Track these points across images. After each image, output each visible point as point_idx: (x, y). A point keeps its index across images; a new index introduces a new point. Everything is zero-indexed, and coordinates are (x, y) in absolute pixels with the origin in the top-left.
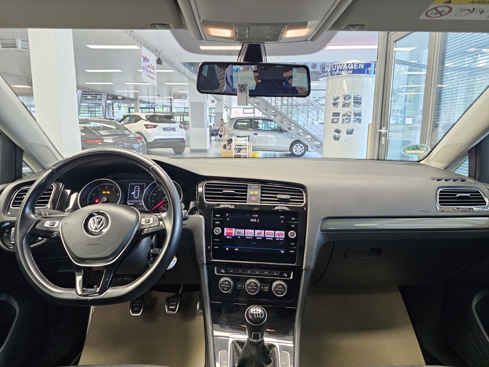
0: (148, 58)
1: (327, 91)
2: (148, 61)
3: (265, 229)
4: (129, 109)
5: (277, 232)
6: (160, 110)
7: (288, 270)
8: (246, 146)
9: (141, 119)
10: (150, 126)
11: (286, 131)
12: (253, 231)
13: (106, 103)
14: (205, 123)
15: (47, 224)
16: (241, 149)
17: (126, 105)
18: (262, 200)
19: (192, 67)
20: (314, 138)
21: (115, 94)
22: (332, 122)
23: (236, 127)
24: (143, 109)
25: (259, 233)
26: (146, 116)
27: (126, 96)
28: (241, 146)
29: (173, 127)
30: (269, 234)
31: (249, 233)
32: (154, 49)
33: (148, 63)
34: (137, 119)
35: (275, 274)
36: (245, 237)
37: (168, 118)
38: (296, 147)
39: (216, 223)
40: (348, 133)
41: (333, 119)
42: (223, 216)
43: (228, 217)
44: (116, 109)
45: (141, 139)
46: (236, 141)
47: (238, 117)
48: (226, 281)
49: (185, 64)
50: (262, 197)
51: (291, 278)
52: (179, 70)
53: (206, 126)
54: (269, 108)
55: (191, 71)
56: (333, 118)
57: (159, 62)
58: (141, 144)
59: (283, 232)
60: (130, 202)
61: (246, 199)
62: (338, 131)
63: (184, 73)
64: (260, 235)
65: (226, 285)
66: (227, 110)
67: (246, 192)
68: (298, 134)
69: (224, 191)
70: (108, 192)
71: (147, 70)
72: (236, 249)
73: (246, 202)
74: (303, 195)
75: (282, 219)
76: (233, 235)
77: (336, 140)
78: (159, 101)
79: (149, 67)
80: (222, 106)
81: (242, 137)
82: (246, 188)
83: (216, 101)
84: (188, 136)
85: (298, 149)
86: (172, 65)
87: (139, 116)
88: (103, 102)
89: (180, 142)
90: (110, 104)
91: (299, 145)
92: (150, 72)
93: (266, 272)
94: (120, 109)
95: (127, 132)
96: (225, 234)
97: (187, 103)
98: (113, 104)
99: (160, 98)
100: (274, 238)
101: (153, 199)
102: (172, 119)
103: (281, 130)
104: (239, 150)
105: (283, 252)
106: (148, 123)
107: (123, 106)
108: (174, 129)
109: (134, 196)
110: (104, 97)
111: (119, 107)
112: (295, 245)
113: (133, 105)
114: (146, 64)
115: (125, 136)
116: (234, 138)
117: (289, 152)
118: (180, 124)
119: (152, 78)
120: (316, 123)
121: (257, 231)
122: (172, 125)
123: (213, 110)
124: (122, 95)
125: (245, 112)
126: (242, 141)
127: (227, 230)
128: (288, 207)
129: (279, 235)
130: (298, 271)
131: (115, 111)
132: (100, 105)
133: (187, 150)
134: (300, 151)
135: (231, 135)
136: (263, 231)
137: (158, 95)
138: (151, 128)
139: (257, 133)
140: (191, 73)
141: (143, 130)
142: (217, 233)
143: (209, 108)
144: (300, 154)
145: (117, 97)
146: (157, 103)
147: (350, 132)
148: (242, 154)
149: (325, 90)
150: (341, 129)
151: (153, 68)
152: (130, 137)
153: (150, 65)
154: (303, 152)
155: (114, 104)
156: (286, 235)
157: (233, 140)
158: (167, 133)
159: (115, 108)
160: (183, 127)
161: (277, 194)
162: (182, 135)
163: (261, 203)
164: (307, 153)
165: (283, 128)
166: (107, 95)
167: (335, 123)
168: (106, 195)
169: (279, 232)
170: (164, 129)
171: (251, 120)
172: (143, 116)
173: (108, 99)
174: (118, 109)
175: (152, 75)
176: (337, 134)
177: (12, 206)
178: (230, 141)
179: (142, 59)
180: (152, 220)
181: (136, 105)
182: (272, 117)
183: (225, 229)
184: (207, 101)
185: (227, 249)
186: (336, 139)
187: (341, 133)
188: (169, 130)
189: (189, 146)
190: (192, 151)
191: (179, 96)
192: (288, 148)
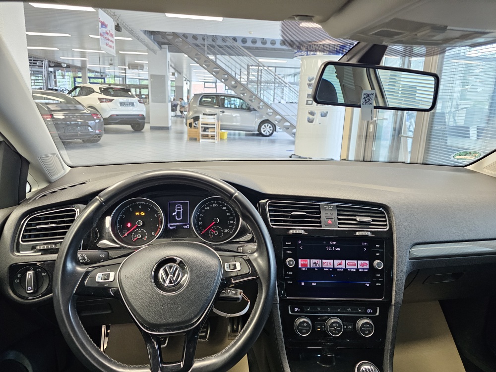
0: (106, 23)
1: (302, 69)
2: (106, 26)
3: (346, 259)
4: (75, 78)
5: (360, 262)
6: (111, 81)
7: (373, 306)
8: (214, 125)
9: (94, 91)
10: (104, 100)
11: (255, 110)
12: (332, 261)
13: (47, 70)
14: (167, 98)
15: (99, 277)
16: (208, 128)
17: (71, 74)
18: (339, 224)
19: (153, 36)
20: (284, 119)
21: (59, 60)
22: (307, 104)
23: (202, 104)
24: (91, 79)
25: (339, 264)
26: (100, 88)
27: (71, 63)
28: (207, 124)
29: (132, 101)
30: (351, 265)
31: (328, 264)
32: (112, 13)
33: (106, 29)
34: (90, 91)
35: (360, 311)
36: (322, 269)
37: (125, 91)
38: (264, 127)
39: (288, 252)
40: (322, 116)
41: (307, 101)
42: (295, 244)
43: (300, 245)
44: (59, 78)
45: (97, 115)
46: (203, 119)
47: (203, 93)
48: (304, 322)
49: (146, 32)
50: (339, 219)
51: (378, 314)
52: (139, 39)
53: (167, 101)
54: (239, 85)
55: (151, 40)
56: (308, 99)
57: (118, 28)
58: (97, 121)
59: (367, 262)
60: (171, 226)
61: (320, 222)
62: (312, 113)
63: (143, 42)
64: (340, 266)
65: (305, 327)
66: (187, 84)
67: (320, 213)
68: (268, 114)
69: (293, 213)
70: (143, 214)
71: (105, 38)
72: (313, 284)
73: (321, 226)
74: (385, 217)
75: (365, 246)
76: (309, 266)
77: (309, 122)
78: (110, 70)
79: (107, 34)
80: (183, 79)
81: (209, 115)
82: (319, 209)
83: (176, 74)
84: (148, 113)
85: (266, 129)
86: (131, 33)
87: (92, 89)
88: (44, 70)
89: (140, 119)
90: (51, 72)
91: (268, 125)
92: (108, 39)
93: (349, 309)
94: (64, 78)
95: (80, 107)
96: (300, 266)
97: (144, 74)
98: (55, 73)
99: (112, 67)
100: (357, 269)
101: (200, 221)
102: (129, 93)
103: (249, 109)
104: (205, 129)
105: (368, 285)
106: (102, 96)
107: (67, 74)
108: (132, 104)
109: (176, 217)
110: (46, 63)
111: (63, 76)
112: (381, 277)
113: (80, 75)
114: (104, 30)
115: (78, 112)
116: (201, 116)
117: (257, 132)
118: (139, 99)
119: (110, 46)
120: (283, 102)
121: (337, 262)
122: (130, 100)
123: (174, 83)
124: (67, 62)
125: (206, 86)
126: (210, 120)
127: (301, 261)
128: (370, 231)
129: (362, 265)
130: (386, 306)
131: (58, 80)
132: (41, 72)
133: (147, 127)
134: (269, 132)
135: (196, 112)
136: (344, 261)
137: (111, 64)
138: (106, 102)
139: (225, 110)
140: (151, 41)
141: (97, 104)
142: (291, 265)
143: (171, 81)
144: (268, 134)
145: (61, 64)
146: (107, 73)
147: (324, 115)
148: (209, 133)
149: (299, 68)
150: (316, 112)
151: (112, 36)
152: (85, 113)
153: (108, 32)
154: (271, 132)
155: (57, 72)
156: (371, 264)
157: (200, 118)
158: (124, 108)
159: (57, 77)
160: (142, 101)
161: (355, 216)
162: (142, 111)
163: (339, 227)
164: (275, 133)
165: (251, 107)
166: (49, 61)
167: (310, 104)
168: (140, 217)
169: (363, 262)
170: (122, 104)
171: (217, 96)
172: (96, 88)
173: (50, 66)
174: (61, 77)
175: (111, 43)
176: (311, 117)
177: (22, 241)
178: (196, 119)
179: (100, 24)
180: (238, 264)
181: (84, 74)
182: (242, 95)
183: (300, 260)
184: (168, 74)
185: (303, 284)
186: (311, 121)
187: (315, 115)
188: (127, 104)
189: (149, 123)
190: (153, 128)
191: (134, 66)
192: (257, 128)
